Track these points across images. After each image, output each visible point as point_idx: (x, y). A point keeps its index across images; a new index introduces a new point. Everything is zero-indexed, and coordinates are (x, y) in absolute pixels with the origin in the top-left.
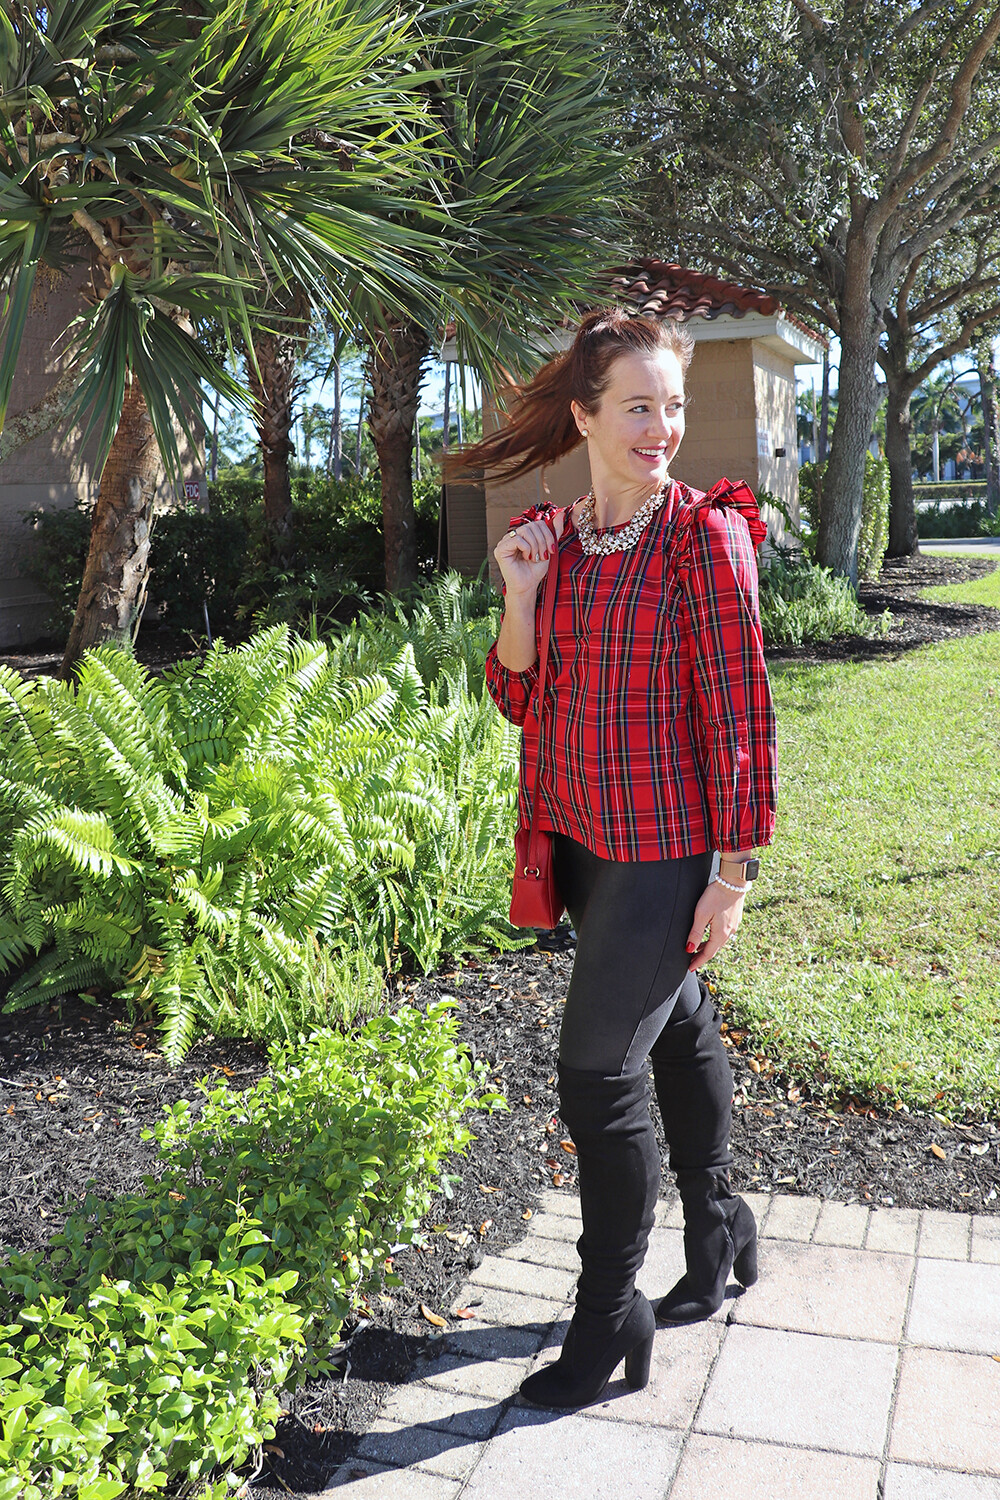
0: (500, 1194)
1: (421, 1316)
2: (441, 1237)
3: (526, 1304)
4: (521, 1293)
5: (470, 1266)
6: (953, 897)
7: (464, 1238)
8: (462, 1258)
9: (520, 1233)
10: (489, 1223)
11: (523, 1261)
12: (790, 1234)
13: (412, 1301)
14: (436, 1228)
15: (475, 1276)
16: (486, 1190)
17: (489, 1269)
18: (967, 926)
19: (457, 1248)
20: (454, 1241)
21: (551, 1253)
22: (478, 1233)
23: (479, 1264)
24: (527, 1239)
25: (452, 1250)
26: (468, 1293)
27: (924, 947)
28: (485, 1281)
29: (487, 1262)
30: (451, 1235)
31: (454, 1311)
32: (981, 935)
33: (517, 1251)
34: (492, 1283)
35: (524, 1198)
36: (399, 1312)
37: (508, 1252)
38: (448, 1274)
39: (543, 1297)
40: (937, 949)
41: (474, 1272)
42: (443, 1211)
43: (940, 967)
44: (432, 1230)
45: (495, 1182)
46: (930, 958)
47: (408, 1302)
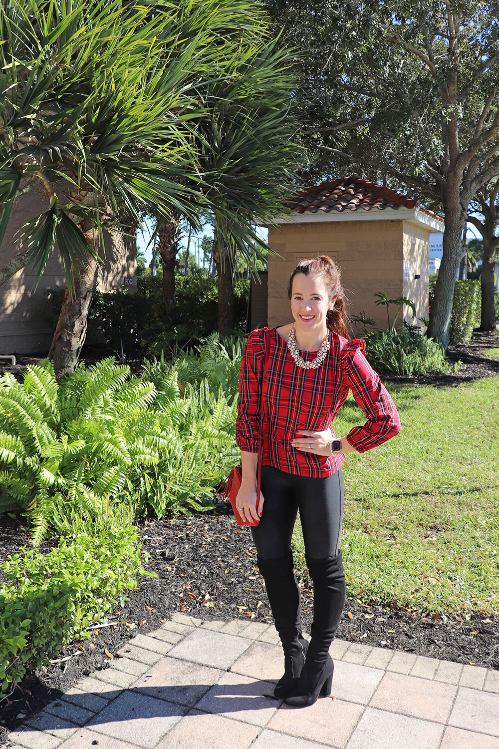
0: (155, 611)
1: (104, 653)
2: (123, 625)
3: (148, 654)
4: (148, 650)
5: (131, 637)
6: (413, 506)
7: (133, 626)
8: (128, 634)
9: (157, 627)
10: (145, 621)
11: (154, 638)
12: (269, 641)
13: (103, 647)
14: (122, 620)
15: (132, 641)
16: (149, 608)
17: (140, 639)
18: (415, 519)
19: (128, 629)
20: (128, 627)
21: (167, 637)
22: (139, 625)
23: (135, 636)
24: (159, 630)
25: (126, 630)
26: (126, 647)
27: (389, 527)
28: (135, 644)
29: (139, 636)
30: (127, 624)
31: (118, 653)
32: (420, 524)
33: (152, 634)
34: (137, 644)
35: (165, 614)
36: (96, 651)
37: (149, 634)
38: (121, 639)
39: (156, 652)
40: (395, 529)
41: (132, 639)
42: (127, 615)
43: (394, 537)
44: (120, 621)
45: (154, 606)
46: (390, 532)
47: (101, 647)
